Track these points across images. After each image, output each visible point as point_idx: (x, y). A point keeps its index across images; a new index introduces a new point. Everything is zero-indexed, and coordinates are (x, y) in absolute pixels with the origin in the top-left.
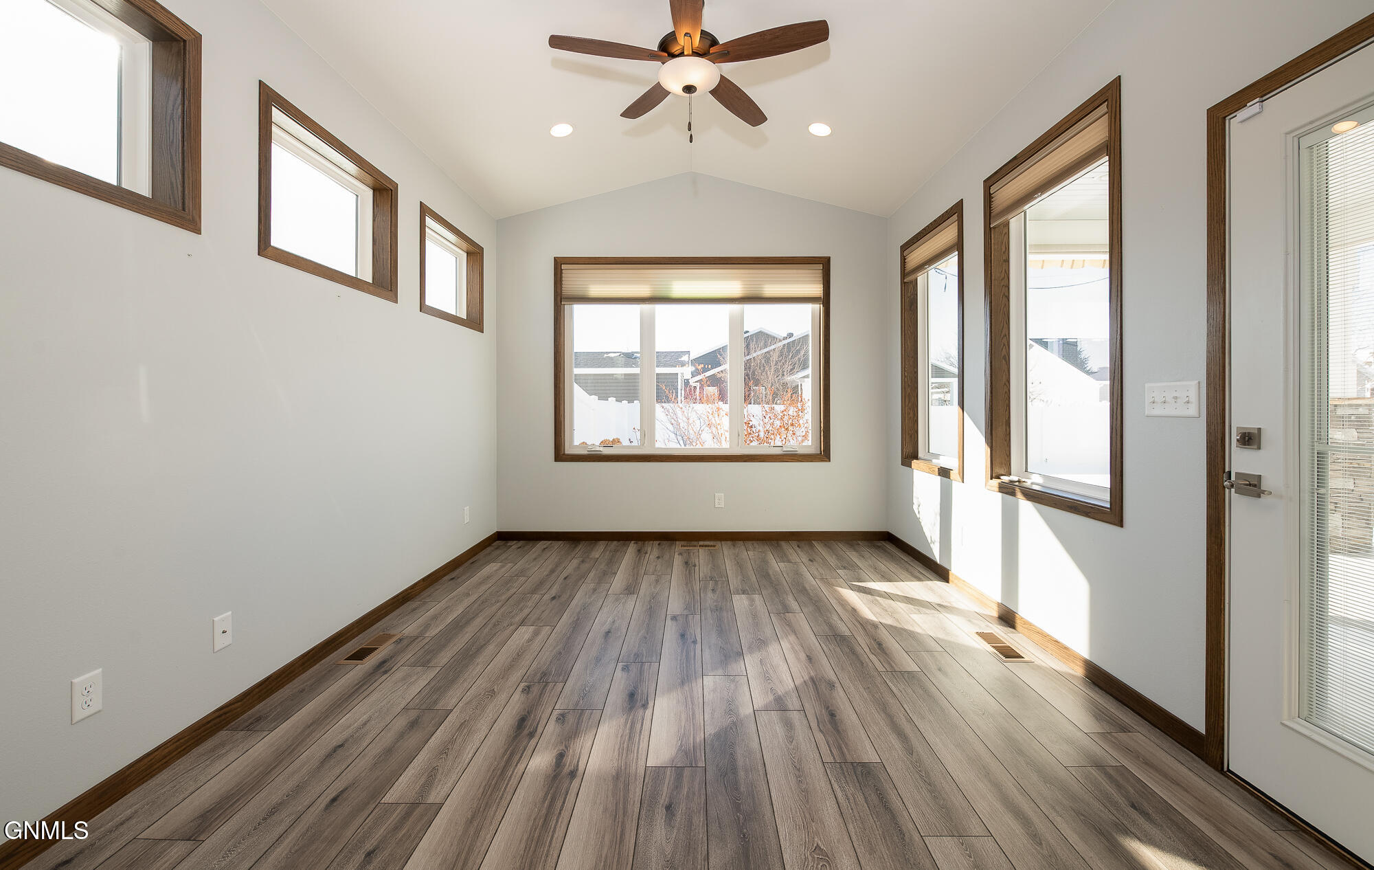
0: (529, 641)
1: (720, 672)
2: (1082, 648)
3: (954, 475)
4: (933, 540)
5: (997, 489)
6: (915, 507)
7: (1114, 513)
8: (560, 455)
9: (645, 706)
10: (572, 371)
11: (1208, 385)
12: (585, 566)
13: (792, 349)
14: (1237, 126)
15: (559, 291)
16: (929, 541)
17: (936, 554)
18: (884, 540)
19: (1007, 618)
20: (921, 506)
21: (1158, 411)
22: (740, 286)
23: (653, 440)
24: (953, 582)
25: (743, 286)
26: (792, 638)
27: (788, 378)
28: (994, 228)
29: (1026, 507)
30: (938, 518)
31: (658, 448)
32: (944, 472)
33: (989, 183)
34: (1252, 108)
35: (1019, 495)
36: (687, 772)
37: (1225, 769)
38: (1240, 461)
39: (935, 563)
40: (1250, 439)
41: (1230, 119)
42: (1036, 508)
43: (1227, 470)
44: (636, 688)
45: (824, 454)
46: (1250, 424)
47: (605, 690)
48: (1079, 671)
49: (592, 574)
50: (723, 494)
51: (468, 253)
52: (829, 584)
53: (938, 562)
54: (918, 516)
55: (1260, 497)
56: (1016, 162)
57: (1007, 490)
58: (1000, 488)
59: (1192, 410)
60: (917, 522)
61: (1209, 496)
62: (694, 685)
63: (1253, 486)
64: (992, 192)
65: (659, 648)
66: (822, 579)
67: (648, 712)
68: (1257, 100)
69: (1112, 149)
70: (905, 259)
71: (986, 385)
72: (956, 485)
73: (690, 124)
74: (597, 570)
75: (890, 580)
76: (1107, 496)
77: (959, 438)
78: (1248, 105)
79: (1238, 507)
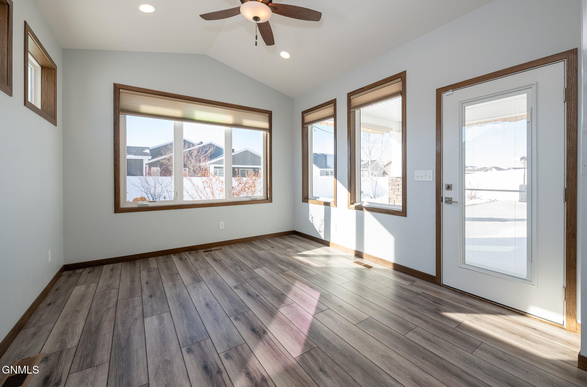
0: (160, 324)
1: (283, 305)
2: (392, 259)
3: (332, 204)
4: (320, 231)
5: (354, 208)
6: (310, 219)
7: (403, 213)
8: (118, 209)
9: (265, 332)
10: (126, 157)
11: (436, 171)
12: (154, 274)
13: (204, 150)
14: (445, 96)
15: (117, 105)
16: (318, 231)
17: (322, 236)
18: (293, 234)
19: (359, 255)
20: (313, 219)
21: (419, 179)
22: (232, 119)
23: (182, 196)
24: (332, 246)
25: (233, 119)
26: (297, 282)
27: (202, 164)
28: (351, 112)
29: (367, 214)
30: (323, 222)
31: (185, 201)
32: (327, 204)
33: (350, 95)
34: (450, 92)
35: (364, 210)
36: (313, 352)
37: (442, 284)
38: (446, 194)
39: (322, 240)
40: (449, 187)
41: (443, 94)
42: (372, 214)
43: (442, 197)
44: (252, 326)
45: (268, 199)
46: (449, 183)
47: (237, 333)
48: (390, 268)
49: (163, 277)
50: (223, 222)
51: (43, 67)
52: (290, 256)
53: (323, 239)
54: (312, 222)
55: (451, 204)
56: (362, 90)
57: (359, 208)
58: (355, 208)
59: (431, 179)
60: (312, 225)
61: (436, 205)
62: (278, 315)
63: (449, 201)
64: (351, 98)
65: (243, 304)
66: (284, 254)
67: (269, 334)
68: (452, 90)
69: (403, 93)
70: (304, 117)
71: (348, 170)
72: (333, 209)
73: (256, 36)
74: (164, 274)
75: (309, 250)
76: (401, 208)
77: (335, 190)
78: (449, 91)
79: (445, 207)
